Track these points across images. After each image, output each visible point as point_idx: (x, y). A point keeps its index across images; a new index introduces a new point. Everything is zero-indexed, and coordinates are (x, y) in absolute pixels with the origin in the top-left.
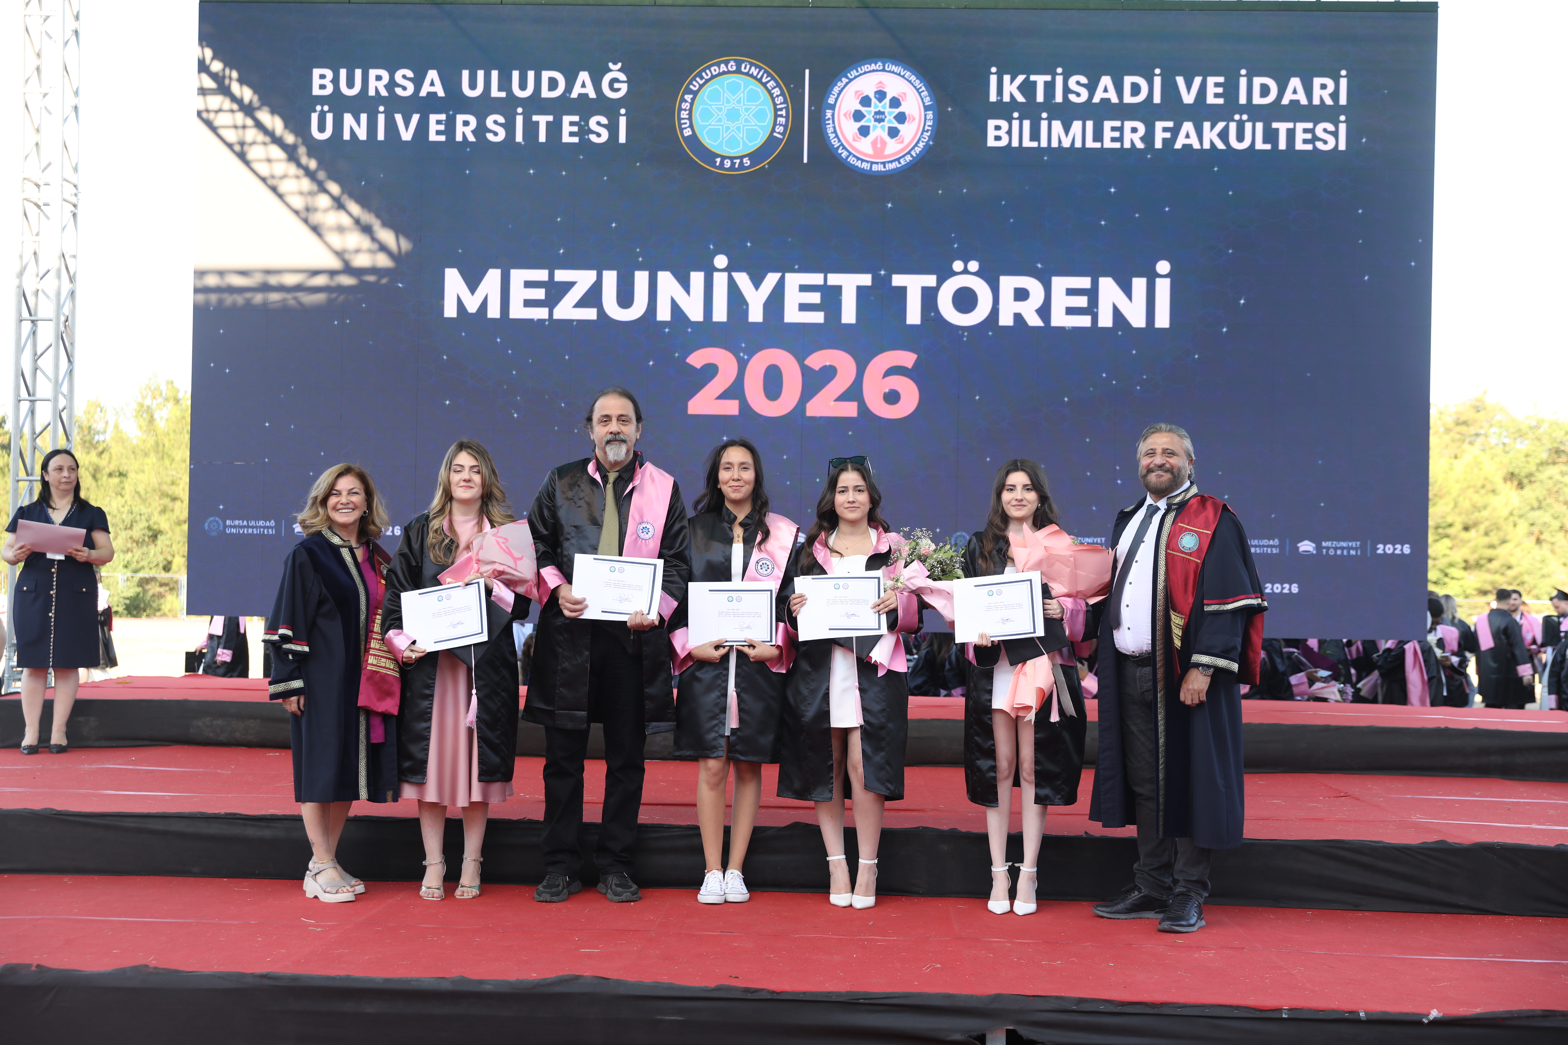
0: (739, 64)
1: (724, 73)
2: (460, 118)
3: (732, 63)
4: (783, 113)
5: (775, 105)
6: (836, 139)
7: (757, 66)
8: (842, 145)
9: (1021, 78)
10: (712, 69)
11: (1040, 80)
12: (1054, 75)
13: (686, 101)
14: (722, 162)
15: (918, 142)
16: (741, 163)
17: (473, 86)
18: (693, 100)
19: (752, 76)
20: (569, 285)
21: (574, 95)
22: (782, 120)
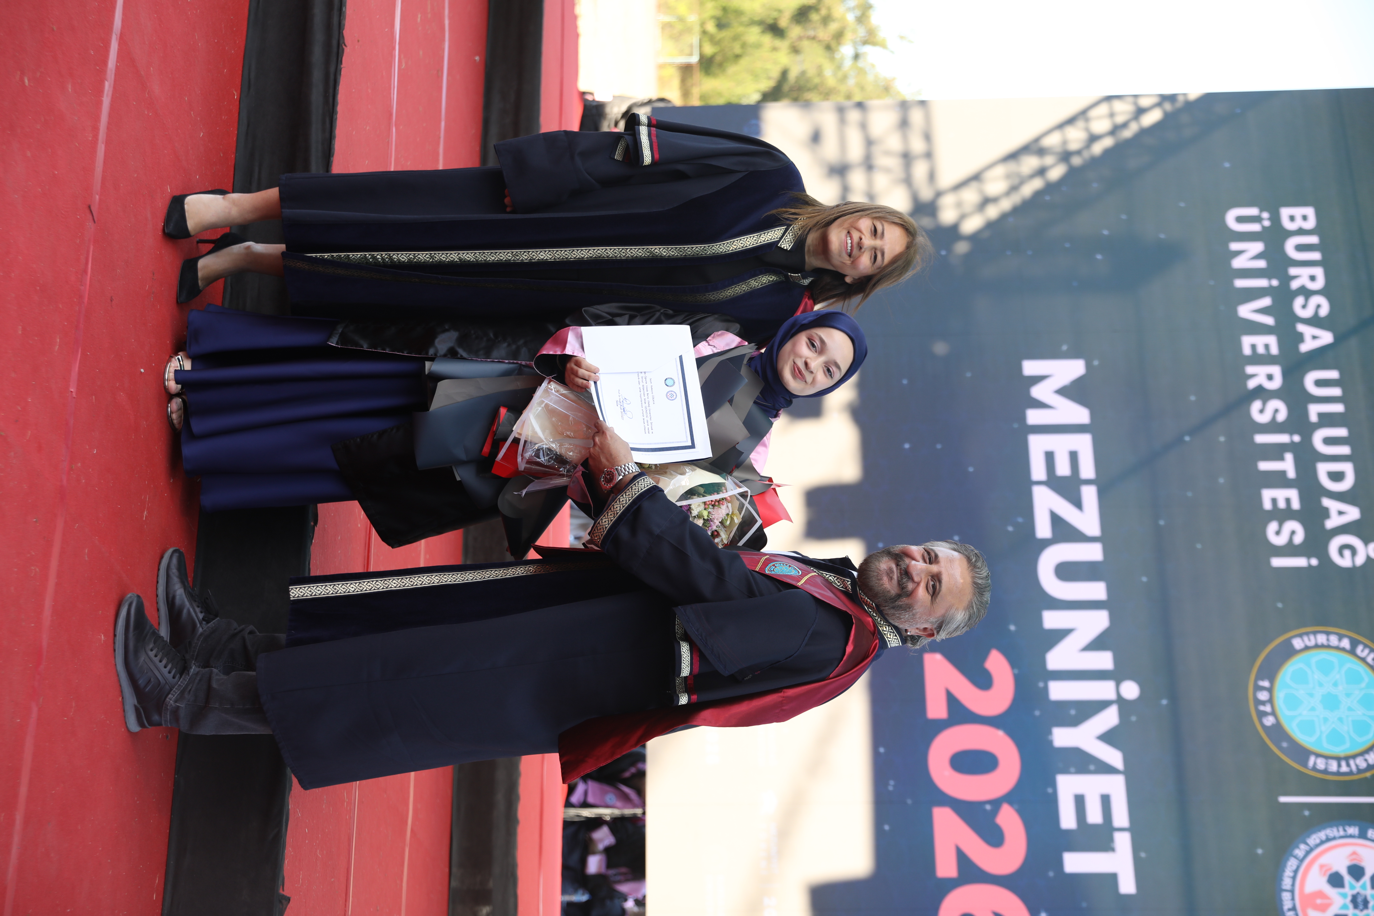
2: (1276, 370)
4: (1344, 769)
5: (1354, 757)
6: (1318, 841)
8: (1312, 850)
13: (1340, 640)
14: (1263, 688)
16: (1265, 714)
17: (1320, 383)
20: (1078, 503)
21: (1326, 502)
22: (1333, 766)
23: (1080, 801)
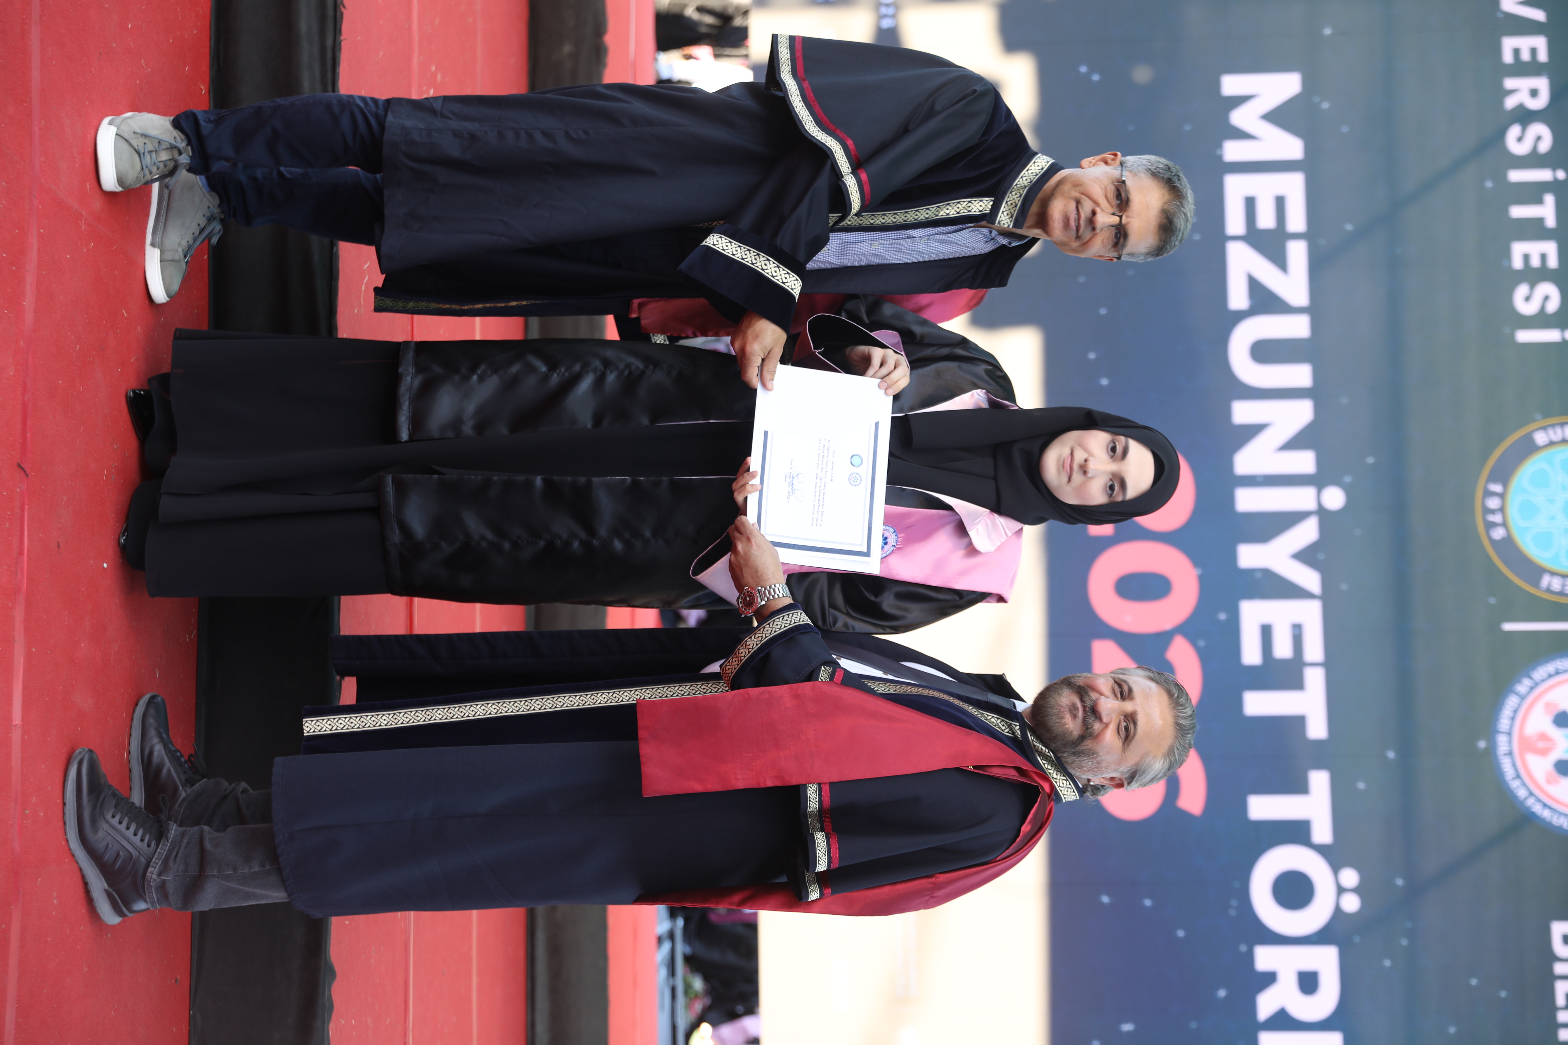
2: (1542, 84)
6: (1545, 675)
8: (1537, 684)
14: (1494, 494)
15: (1550, 808)
16: (1494, 525)
20: (1282, 264)
23: (1267, 632)
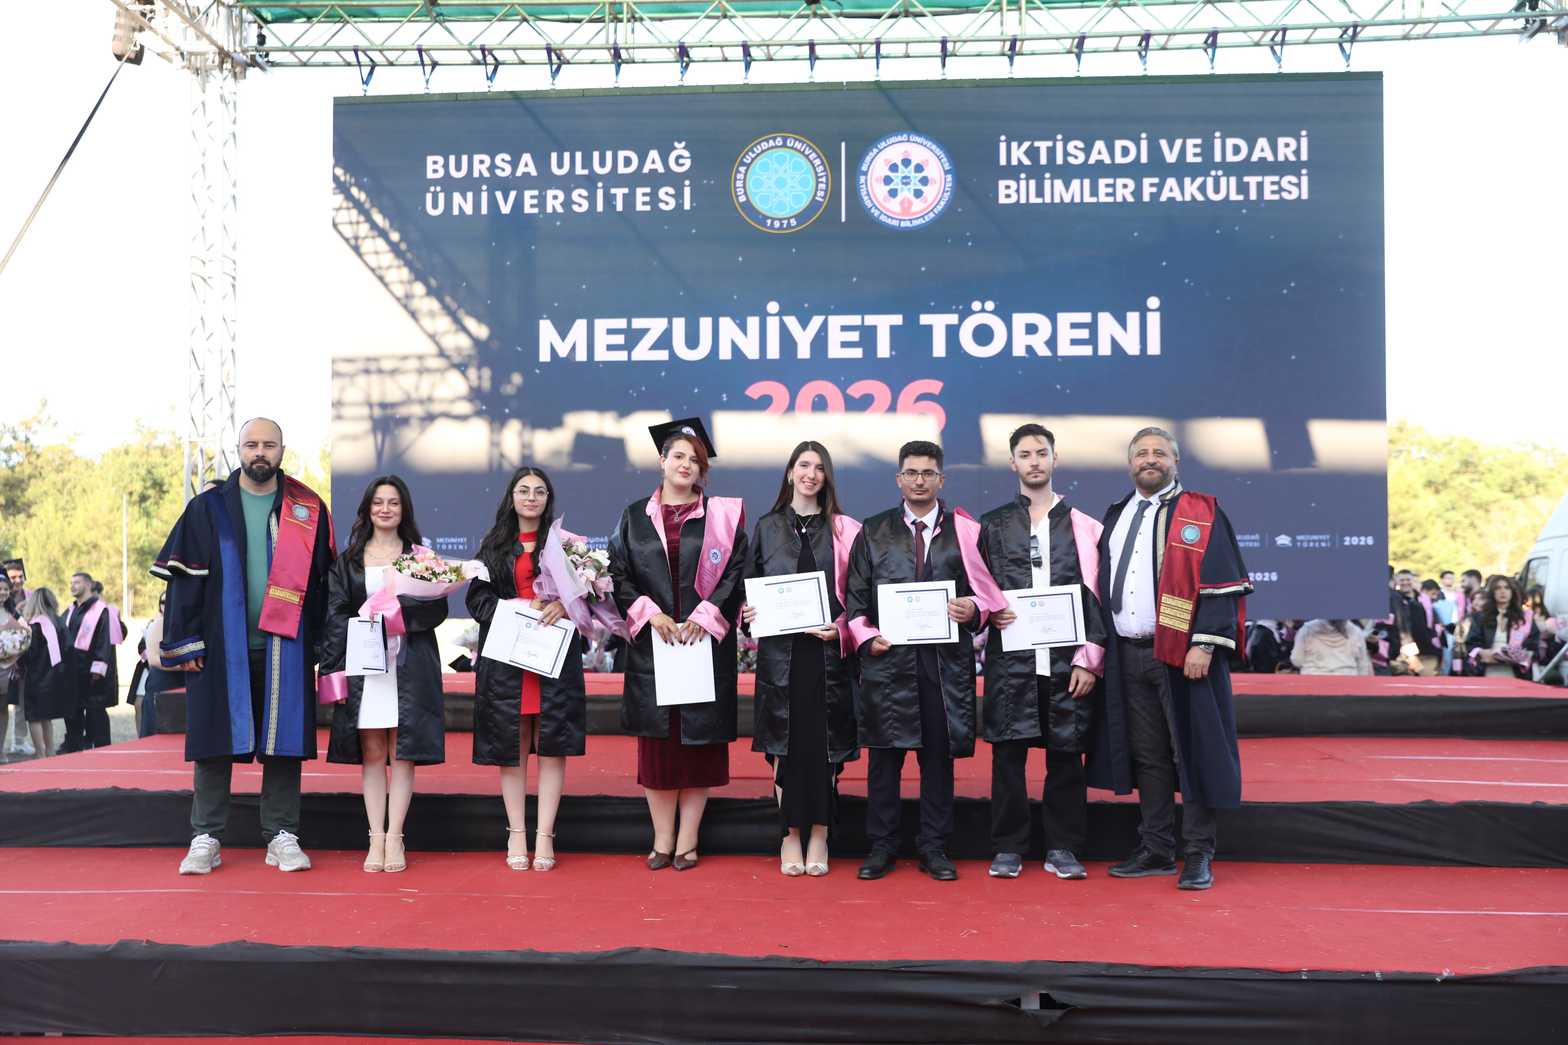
0: (785, 140)
1: (772, 147)
2: (550, 193)
3: (779, 139)
4: (824, 179)
5: (816, 173)
6: (869, 201)
7: (800, 141)
8: (874, 205)
9: (1026, 145)
10: (762, 144)
11: (1043, 146)
12: (1055, 140)
13: (740, 172)
14: (772, 223)
15: (939, 201)
16: (789, 224)
17: (560, 165)
18: (746, 171)
19: (796, 149)
20: (644, 332)
21: (646, 170)
22: (822, 186)
23: (845, 345)
